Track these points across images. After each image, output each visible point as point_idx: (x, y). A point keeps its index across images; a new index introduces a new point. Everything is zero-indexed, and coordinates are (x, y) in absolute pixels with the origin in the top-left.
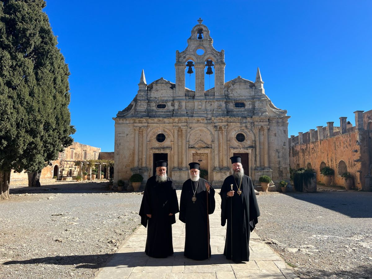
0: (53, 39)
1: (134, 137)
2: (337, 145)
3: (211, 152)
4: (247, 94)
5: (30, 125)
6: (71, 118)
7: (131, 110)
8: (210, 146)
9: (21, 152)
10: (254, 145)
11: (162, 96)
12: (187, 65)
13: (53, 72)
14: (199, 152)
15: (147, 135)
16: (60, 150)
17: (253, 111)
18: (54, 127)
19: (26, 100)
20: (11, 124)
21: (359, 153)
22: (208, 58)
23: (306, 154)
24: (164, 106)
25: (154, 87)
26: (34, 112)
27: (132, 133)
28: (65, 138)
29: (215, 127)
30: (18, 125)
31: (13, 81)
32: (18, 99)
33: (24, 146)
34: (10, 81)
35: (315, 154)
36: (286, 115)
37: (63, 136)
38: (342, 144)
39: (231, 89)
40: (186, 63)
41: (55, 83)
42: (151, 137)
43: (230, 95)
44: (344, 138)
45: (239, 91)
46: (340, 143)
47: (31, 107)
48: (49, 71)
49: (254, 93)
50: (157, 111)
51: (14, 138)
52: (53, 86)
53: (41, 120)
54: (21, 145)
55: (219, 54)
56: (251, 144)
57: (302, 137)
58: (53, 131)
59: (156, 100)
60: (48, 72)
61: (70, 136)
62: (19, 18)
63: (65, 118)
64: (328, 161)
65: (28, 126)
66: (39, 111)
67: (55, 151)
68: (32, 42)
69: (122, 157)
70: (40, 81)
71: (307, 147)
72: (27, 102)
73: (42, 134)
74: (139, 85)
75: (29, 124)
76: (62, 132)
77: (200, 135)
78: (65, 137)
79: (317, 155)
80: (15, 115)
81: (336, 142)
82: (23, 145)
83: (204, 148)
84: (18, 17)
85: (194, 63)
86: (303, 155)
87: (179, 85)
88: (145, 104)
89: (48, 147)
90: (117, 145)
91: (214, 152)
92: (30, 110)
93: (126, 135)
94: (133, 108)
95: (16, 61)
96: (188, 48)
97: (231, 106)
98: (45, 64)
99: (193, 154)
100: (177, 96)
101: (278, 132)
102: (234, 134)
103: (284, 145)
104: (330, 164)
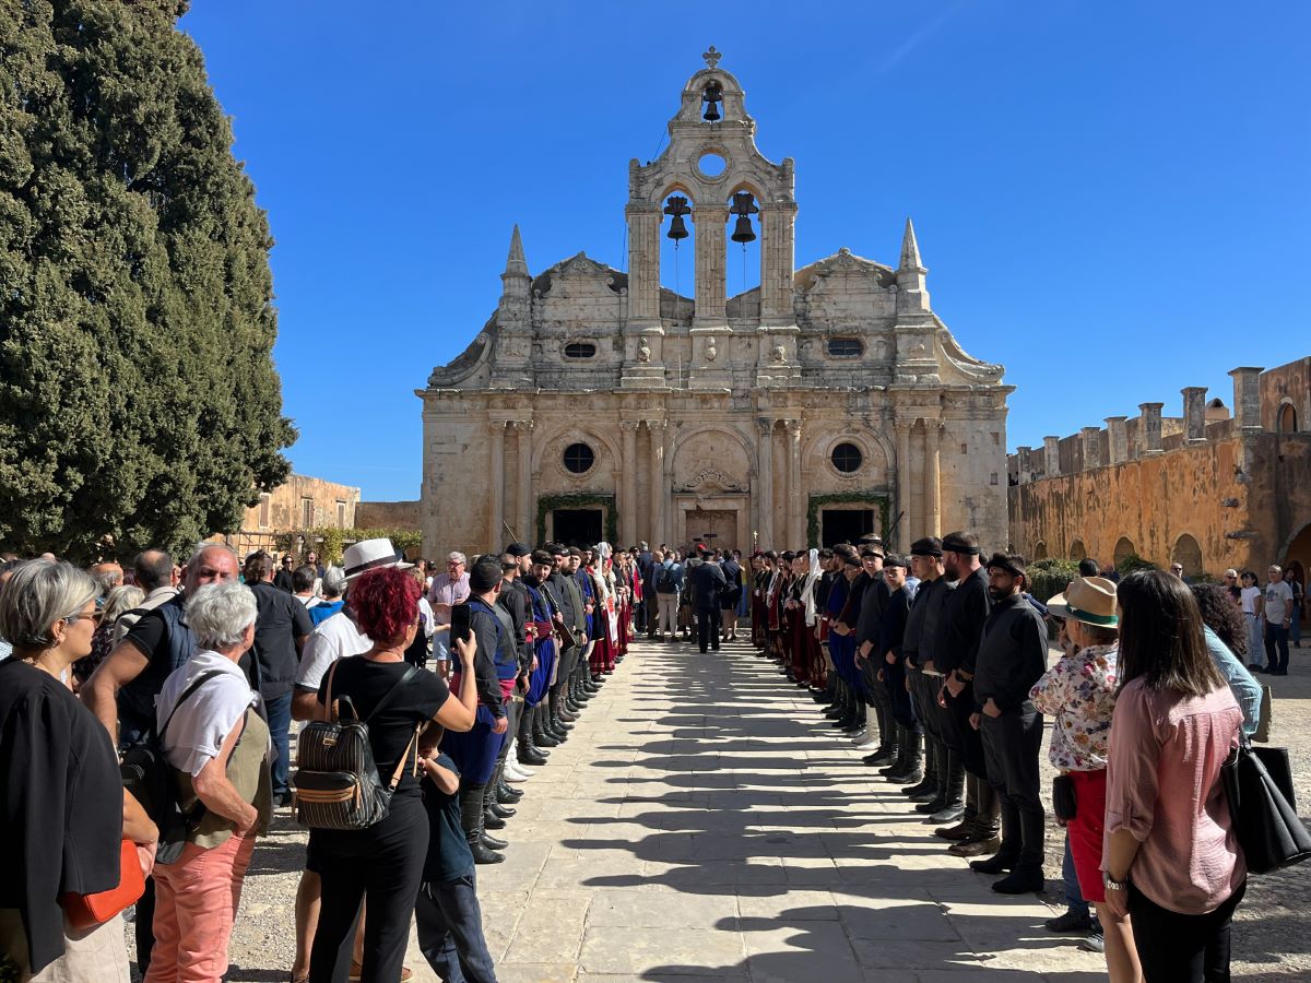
0: (222, 127)
1: (490, 456)
2: (1173, 484)
3: (749, 506)
4: (871, 311)
5: (155, 421)
6: (283, 393)
7: (478, 364)
8: (742, 486)
9: (130, 507)
10: (891, 482)
11: (581, 316)
12: (667, 211)
13: (222, 238)
14: (707, 506)
15: (533, 449)
16: (250, 499)
17: (890, 369)
18: (231, 426)
19: (137, 337)
20: (94, 417)
21: (1242, 508)
22: (739, 187)
23: (1067, 511)
24: (588, 351)
25: (556, 285)
26: (165, 377)
27: (481, 441)
28: (266, 461)
29: (763, 421)
30: (117, 421)
31: (94, 274)
32: (112, 334)
33: (140, 487)
34: (85, 272)
35: (1099, 512)
36: (1001, 383)
37: (259, 453)
38: (1188, 479)
39: (816, 291)
40: (665, 204)
41: (229, 278)
42: (544, 456)
43: (811, 315)
44: (1196, 458)
45: (842, 298)
46: (1182, 476)
47: (156, 361)
48: (210, 237)
49: (893, 306)
50: (564, 364)
51: (104, 461)
52: (223, 288)
53: (191, 401)
54: (129, 485)
55: (776, 173)
56: (882, 479)
57: (1053, 452)
58: (228, 437)
59: (563, 329)
60: (206, 239)
61: (278, 452)
62: (108, 60)
63: (265, 393)
64: (1140, 535)
65: (150, 422)
66: (181, 373)
67: (235, 503)
68: (153, 142)
69: (448, 521)
70: (183, 272)
71: (1071, 489)
72: (141, 343)
73: (194, 448)
74: (504, 277)
75: (154, 416)
76: (254, 440)
77: (712, 448)
78: (264, 458)
79: (1104, 513)
80: (105, 386)
81: (1168, 471)
82: (136, 484)
83: (726, 492)
84: (104, 57)
85: (690, 204)
86: (1058, 516)
87: (639, 277)
88: (523, 344)
89: (211, 489)
90: (433, 482)
91: (758, 505)
92: (154, 370)
93: (460, 447)
94: (484, 356)
95: (104, 204)
96: (672, 151)
97: (816, 351)
98: (196, 214)
99: (688, 512)
100: (634, 319)
101: (973, 437)
102: (825, 446)
103: (992, 484)
104: (1147, 544)
